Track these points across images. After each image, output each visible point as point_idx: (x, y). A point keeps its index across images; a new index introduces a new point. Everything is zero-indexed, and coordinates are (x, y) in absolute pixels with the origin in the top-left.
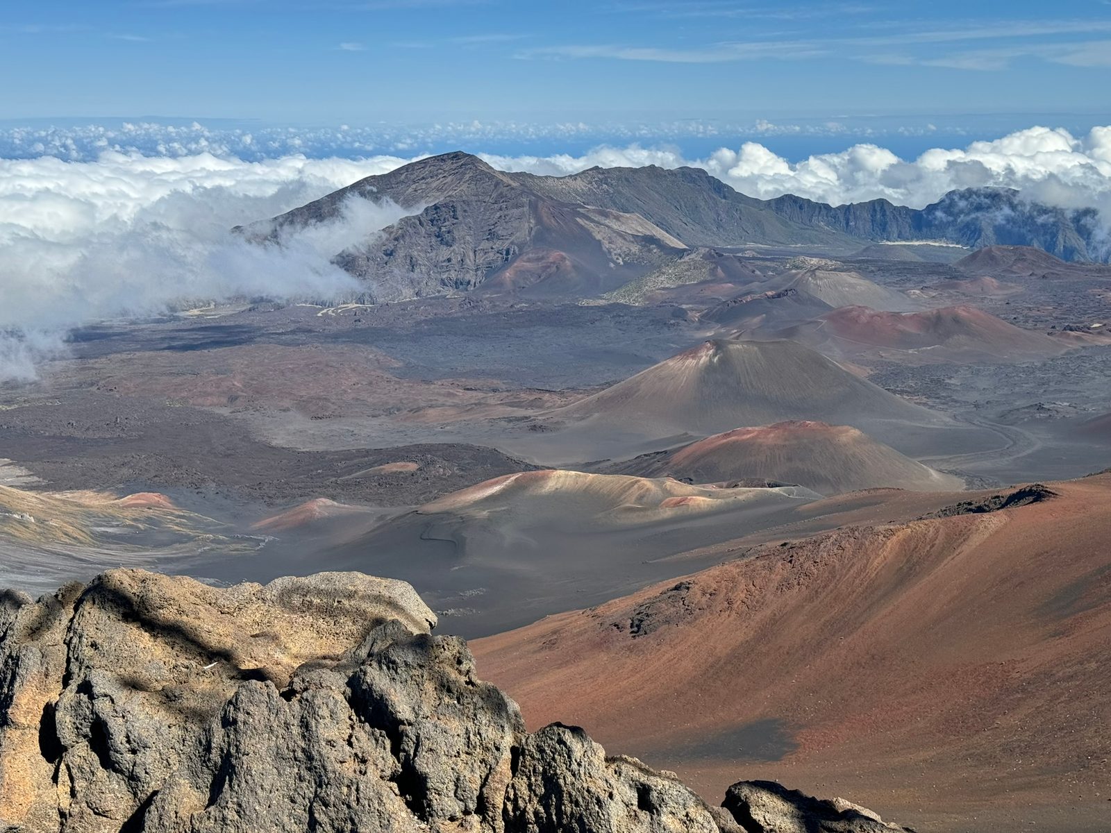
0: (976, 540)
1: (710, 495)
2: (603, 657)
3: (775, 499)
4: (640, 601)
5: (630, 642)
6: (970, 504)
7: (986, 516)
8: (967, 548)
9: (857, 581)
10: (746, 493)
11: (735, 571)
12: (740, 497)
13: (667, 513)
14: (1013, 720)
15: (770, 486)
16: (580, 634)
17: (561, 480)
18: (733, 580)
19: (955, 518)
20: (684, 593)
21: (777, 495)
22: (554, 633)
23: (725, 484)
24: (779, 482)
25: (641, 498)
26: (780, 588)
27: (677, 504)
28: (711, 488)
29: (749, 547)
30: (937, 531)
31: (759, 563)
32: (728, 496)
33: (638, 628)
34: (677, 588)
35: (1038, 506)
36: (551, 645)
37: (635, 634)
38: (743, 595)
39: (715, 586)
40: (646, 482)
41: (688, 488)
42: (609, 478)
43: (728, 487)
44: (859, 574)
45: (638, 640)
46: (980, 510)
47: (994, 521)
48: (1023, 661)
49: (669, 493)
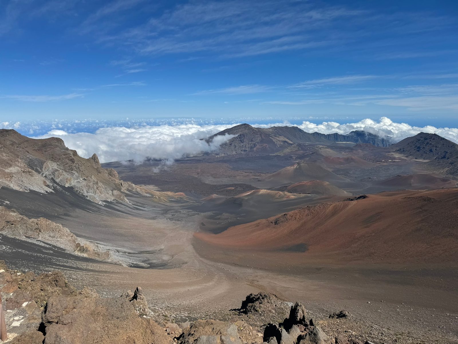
0: (350, 206)
1: (294, 195)
2: (268, 229)
4: (277, 217)
5: (274, 226)
6: (350, 199)
7: (352, 201)
8: (348, 208)
9: (323, 215)
10: (302, 195)
11: (297, 212)
13: (285, 199)
14: (355, 245)
15: (308, 194)
16: (264, 224)
17: (263, 192)
19: (345, 202)
20: (286, 216)
21: (309, 196)
22: (259, 223)
23: (298, 193)
24: (310, 193)
25: (279, 196)
26: (306, 215)
27: (287, 197)
28: (295, 194)
29: (301, 207)
30: (341, 204)
31: (302, 210)
32: (299, 196)
34: (284, 215)
35: (364, 199)
36: (258, 226)
37: (275, 224)
38: (298, 217)
39: (292, 215)
40: (281, 193)
41: (290, 194)
42: (273, 191)
43: (299, 194)
44: (324, 213)
45: (276, 226)
46: (352, 200)
47: (354, 202)
48: (359, 233)
49: (286, 195)
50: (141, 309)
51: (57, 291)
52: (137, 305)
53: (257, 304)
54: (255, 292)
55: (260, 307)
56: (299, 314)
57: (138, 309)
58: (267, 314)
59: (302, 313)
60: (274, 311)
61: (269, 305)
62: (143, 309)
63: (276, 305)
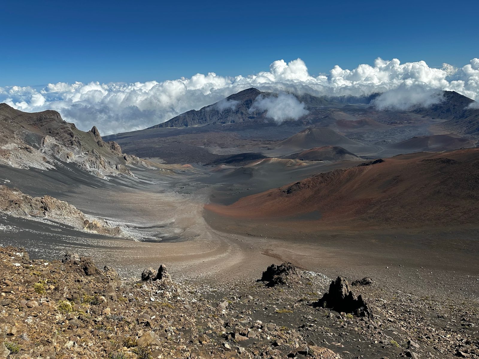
0: (365, 172)
1: (306, 163)
2: (281, 198)
3: (321, 163)
4: (289, 186)
5: (287, 195)
6: (365, 163)
7: (368, 166)
8: (363, 173)
9: (338, 181)
10: (315, 162)
12: (313, 163)
13: (297, 167)
14: (371, 211)
15: (320, 161)
17: (274, 160)
18: (309, 181)
19: (361, 167)
20: (299, 184)
21: (322, 162)
22: (271, 193)
24: (323, 160)
25: (291, 164)
26: (320, 183)
27: (299, 165)
28: (307, 161)
29: (314, 174)
30: (356, 170)
32: (311, 163)
33: (289, 191)
34: (297, 183)
35: (380, 164)
36: (270, 195)
37: (288, 193)
38: (312, 185)
39: (305, 183)
40: (292, 160)
41: (302, 161)
42: (284, 159)
43: (311, 161)
44: (338, 180)
46: (367, 165)
47: (370, 167)
48: (374, 198)
49: (298, 162)
50: (173, 290)
51: (92, 281)
52: (168, 286)
53: (283, 276)
54: (277, 263)
55: (287, 279)
56: (343, 289)
57: (170, 290)
58: (295, 286)
59: (346, 288)
60: (301, 282)
61: (294, 276)
62: (175, 290)
63: (301, 276)
